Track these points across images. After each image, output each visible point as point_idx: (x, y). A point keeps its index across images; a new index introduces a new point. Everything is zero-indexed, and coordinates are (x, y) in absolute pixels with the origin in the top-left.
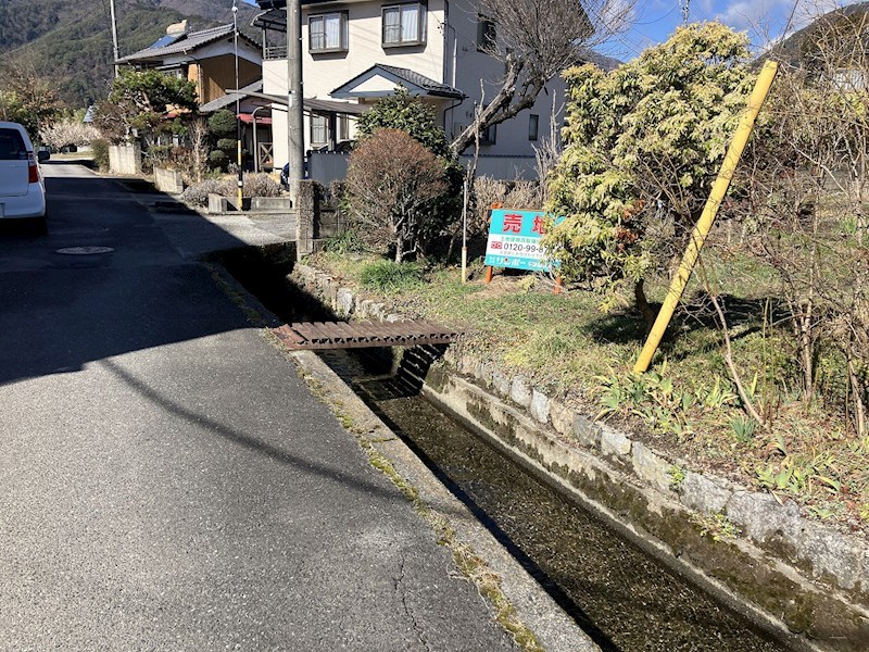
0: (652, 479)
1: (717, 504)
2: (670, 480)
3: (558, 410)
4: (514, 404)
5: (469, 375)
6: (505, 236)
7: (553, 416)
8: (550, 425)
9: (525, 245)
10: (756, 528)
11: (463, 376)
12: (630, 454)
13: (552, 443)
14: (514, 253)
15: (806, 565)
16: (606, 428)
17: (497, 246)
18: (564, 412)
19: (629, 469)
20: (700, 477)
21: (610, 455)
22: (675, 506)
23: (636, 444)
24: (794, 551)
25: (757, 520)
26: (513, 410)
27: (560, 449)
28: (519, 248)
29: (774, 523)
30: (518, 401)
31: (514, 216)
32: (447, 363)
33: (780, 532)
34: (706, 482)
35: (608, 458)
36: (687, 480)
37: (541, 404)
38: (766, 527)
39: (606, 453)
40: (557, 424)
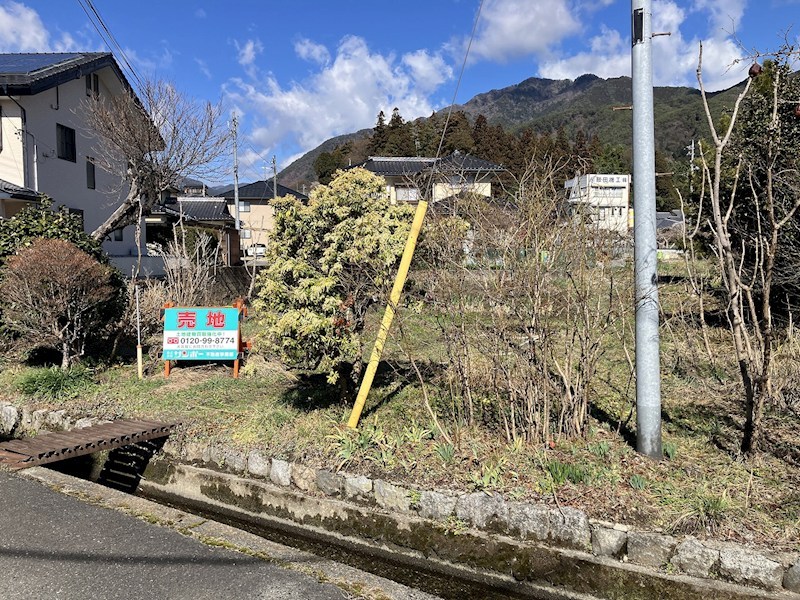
0: (394, 505)
1: (448, 510)
2: (408, 502)
3: (300, 471)
4: (252, 476)
5: (196, 461)
6: (180, 332)
7: (296, 478)
8: (294, 484)
9: (201, 338)
10: (479, 518)
11: (189, 463)
12: (373, 490)
13: (302, 499)
14: (191, 347)
15: (516, 532)
16: (348, 475)
17: (173, 341)
18: (307, 471)
19: (373, 503)
20: (432, 493)
21: (355, 496)
22: (416, 520)
23: (377, 481)
24: (505, 525)
25: (478, 512)
26: (254, 482)
27: (310, 502)
28: (196, 341)
29: (490, 510)
30: (257, 472)
31: (187, 314)
32: (168, 454)
33: (495, 515)
34: (437, 495)
35: (354, 499)
36: (423, 498)
37: (281, 470)
38: (485, 515)
39: (351, 495)
40: (301, 483)
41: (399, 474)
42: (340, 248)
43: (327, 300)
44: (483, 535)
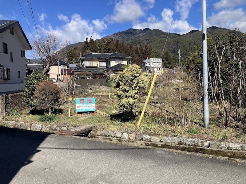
0: (156, 141)
1: (169, 141)
2: (159, 140)
3: (131, 135)
4: (117, 137)
5: (100, 135)
6: (80, 104)
7: (130, 137)
8: (129, 138)
9: (86, 106)
10: (176, 142)
11: (99, 136)
12: (150, 138)
13: (133, 141)
14: (83, 108)
15: (185, 144)
16: (143, 135)
17: (78, 107)
18: (133, 135)
19: (150, 141)
20: (165, 138)
21: (146, 140)
22: (162, 144)
23: (151, 136)
24: (183, 143)
25: (176, 141)
26: (118, 139)
27: (135, 142)
28: (85, 107)
29: (179, 140)
30: (119, 136)
31: (82, 100)
32: (92, 134)
33: (180, 141)
34: (166, 138)
35: (145, 141)
36: (163, 139)
37: (125, 135)
38: (178, 141)
39: (144, 140)
40: (131, 138)
41: (155, 134)
42: (137, 84)
43: (135, 96)
44: (178, 145)
